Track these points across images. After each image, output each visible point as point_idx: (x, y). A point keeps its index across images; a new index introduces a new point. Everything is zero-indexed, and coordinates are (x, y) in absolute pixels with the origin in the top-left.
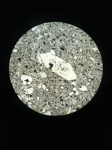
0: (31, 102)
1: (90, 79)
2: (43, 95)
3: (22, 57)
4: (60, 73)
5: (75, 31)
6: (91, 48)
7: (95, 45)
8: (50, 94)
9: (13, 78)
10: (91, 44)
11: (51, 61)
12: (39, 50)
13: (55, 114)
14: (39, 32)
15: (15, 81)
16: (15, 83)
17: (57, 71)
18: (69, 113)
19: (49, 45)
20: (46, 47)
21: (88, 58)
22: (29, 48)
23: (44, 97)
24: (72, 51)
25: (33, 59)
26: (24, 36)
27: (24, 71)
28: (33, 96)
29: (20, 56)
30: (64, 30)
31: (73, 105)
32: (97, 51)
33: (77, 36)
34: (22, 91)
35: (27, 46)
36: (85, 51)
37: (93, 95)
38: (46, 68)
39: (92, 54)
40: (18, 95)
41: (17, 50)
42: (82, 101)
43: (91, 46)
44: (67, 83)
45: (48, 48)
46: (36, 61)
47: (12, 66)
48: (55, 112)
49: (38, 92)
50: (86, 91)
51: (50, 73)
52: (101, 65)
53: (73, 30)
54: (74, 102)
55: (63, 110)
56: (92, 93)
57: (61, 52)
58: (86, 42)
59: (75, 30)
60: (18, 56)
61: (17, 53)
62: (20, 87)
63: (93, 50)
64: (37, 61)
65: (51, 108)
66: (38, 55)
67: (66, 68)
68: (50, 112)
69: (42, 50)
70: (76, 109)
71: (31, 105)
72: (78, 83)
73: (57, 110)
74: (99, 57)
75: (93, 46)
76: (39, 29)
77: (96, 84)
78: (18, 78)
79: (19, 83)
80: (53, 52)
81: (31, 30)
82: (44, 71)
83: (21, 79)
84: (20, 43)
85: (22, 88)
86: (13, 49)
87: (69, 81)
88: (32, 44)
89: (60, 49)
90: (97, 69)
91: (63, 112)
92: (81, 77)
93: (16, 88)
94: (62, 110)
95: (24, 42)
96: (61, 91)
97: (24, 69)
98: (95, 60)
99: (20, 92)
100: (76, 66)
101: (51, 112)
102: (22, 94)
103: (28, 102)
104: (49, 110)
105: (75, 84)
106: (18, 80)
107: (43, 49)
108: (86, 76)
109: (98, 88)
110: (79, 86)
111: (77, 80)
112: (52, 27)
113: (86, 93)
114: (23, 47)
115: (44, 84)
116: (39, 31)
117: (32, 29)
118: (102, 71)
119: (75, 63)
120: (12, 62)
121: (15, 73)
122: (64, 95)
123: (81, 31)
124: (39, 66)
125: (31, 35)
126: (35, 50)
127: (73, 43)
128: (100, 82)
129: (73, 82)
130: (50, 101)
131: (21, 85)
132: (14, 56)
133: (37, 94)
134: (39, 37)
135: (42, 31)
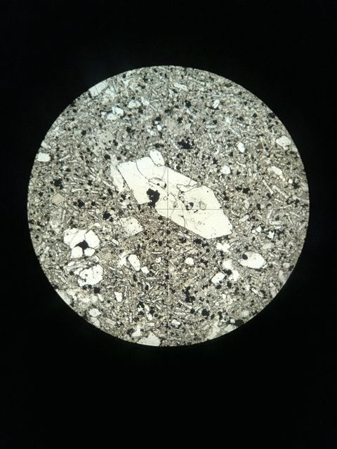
0: (99, 309)
1: (272, 232)
2: (133, 286)
3: (65, 175)
4: (182, 217)
5: (222, 91)
6: (270, 140)
7: (283, 130)
8: (153, 283)
9: (40, 239)
10: (270, 128)
11: (152, 184)
12: (115, 152)
13: (172, 341)
14: (114, 97)
15: (48, 248)
16: (46, 255)
17: (170, 211)
18: (212, 335)
19: (145, 137)
20: (135, 143)
21: (265, 168)
22: (84, 148)
23: (138, 293)
24: (213, 149)
25: (97, 178)
26: (68, 112)
27: (73, 217)
28: (103, 289)
29: (60, 171)
30: (186, 90)
31: (224, 311)
32: (288, 146)
33: (229, 104)
34: (70, 277)
35: (77, 141)
36: (254, 148)
37: (283, 278)
38: (139, 206)
39: (274, 155)
40: (57, 290)
41: (50, 156)
42: (250, 298)
43: (271, 131)
44: (204, 246)
45: (141, 144)
46: (107, 184)
47: (37, 205)
48: (172, 334)
49: (117, 278)
50: (261, 268)
51: (150, 220)
52: (305, 187)
53: (214, 87)
54: (227, 302)
56: (281, 273)
57: (182, 155)
58: (254, 122)
59: (219, 88)
60: (53, 173)
61: (48, 163)
62: (63, 265)
63: (276, 145)
64: (110, 186)
65: (158, 322)
66: (112, 168)
67: (200, 203)
68: (157, 336)
69: (124, 152)
70: (234, 324)
71: (98, 317)
72: (238, 244)
73: (178, 328)
74: (295, 163)
75: (278, 133)
76: (112, 89)
77: (291, 247)
78: (54, 238)
79: (58, 253)
80: (156, 155)
81: (90, 94)
82: (134, 214)
83: (66, 240)
84: (57, 134)
85: (68, 269)
86: (38, 153)
87: (209, 242)
88: (93, 136)
89: (176, 147)
90: (292, 202)
91: (196, 335)
92: (246, 228)
93: (50, 269)
94: (191, 329)
95: (69, 130)
96: (185, 271)
97: (71, 211)
98: (284, 175)
99: (65, 281)
100: (227, 195)
101: (161, 335)
102: (71, 286)
103: (89, 308)
104: (152, 331)
105: (229, 249)
106: (57, 244)
107: (126, 150)
108: (259, 223)
109: (297, 259)
110: (241, 253)
111: (233, 238)
112: (152, 80)
113: (263, 274)
114: (67, 145)
115: (135, 253)
116: (111, 94)
117: (90, 90)
118: (307, 205)
119: (224, 187)
120: (36, 191)
121: (46, 225)
122: (197, 283)
123: (239, 90)
124: (117, 199)
125: (89, 107)
126: (103, 153)
127: (217, 128)
128: (302, 239)
129: (223, 244)
130: (156, 303)
131: (64, 259)
132: (39, 173)
133: (114, 284)
134: (114, 112)
135: (122, 95)
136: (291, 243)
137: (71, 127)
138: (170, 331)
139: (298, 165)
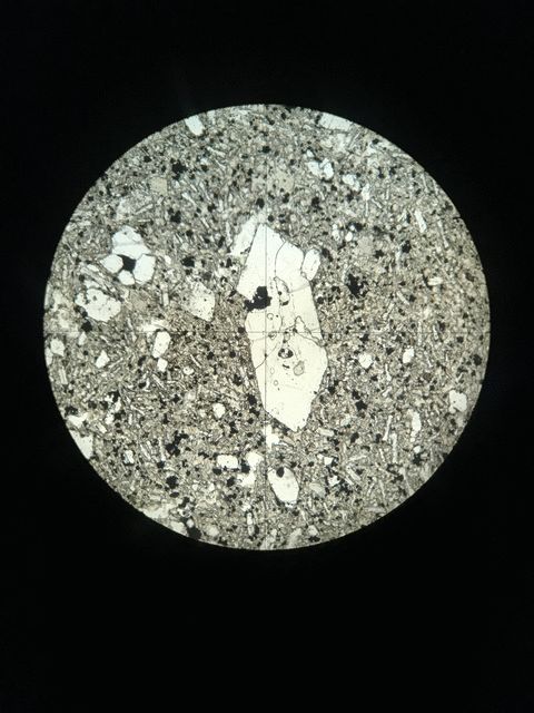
0: (66, 349)
1: (338, 479)
2: (130, 366)
3: (195, 170)
4: (266, 355)
5: (456, 275)
6: (446, 382)
7: (472, 388)
8: (154, 387)
9: (91, 204)
10: (460, 370)
11: (274, 286)
12: (276, 208)
13: (103, 470)
14: (339, 150)
15: (88, 223)
16: (78, 228)
18: (152, 513)
19: (324, 229)
20: (306, 223)
21: (407, 405)
22: (248, 166)
23: (126, 379)
24: (378, 324)
25: (224, 211)
27: (152, 223)
28: (95, 334)
29: (194, 159)
30: (422, 231)
31: (194, 504)
32: (457, 411)
33: (448, 296)
34: (76, 280)
35: (249, 151)
36: (421, 372)
37: (294, 541)
38: (234, 292)
39: (432, 404)
41: (204, 131)
42: (236, 520)
43: (458, 376)
44: (252, 411)
45: (311, 231)
46: (228, 231)
47: (130, 165)
48: (112, 463)
49: (123, 338)
50: (284, 504)
51: (228, 320)
52: (425, 473)
53: (454, 261)
54: (208, 497)
55: (144, 488)
56: (298, 532)
57: (339, 291)
58: (451, 345)
59: (458, 268)
60: (185, 152)
61: (192, 137)
62: (84, 259)
63: (446, 395)
64: (229, 235)
65: (111, 434)
66: (252, 221)
67: (300, 363)
68: (94, 448)
69: (285, 218)
70: (188, 529)
71: (56, 357)
72: (289, 450)
73: (125, 465)
74: (443, 437)
75: (462, 386)
76: (348, 140)
77: (339, 518)
78: (107, 221)
79: (92, 241)
80: (313, 261)
81: (319, 118)
82: (220, 293)
83: (118, 237)
84: (237, 119)
85: (84, 269)
87: (262, 413)
88: (272, 164)
89: (343, 278)
90: (394, 472)
91: (135, 493)
92: (317, 444)
93: (65, 247)
94: (138, 481)
95: (255, 128)
96: (203, 414)
97: (158, 214)
98: (418, 436)
99: (65, 278)
100: (337, 388)
101: (99, 452)
102: (65, 290)
104: (95, 436)
105: (274, 445)
106: (102, 231)
107: (288, 218)
108: (335, 454)
109: (331, 536)
110: (282, 462)
111: (291, 438)
112: (399, 179)
113: (278, 511)
114: (234, 142)
115: (171, 335)
116: (341, 144)
117: (325, 114)
118: (405, 494)
119: (344, 375)
120: (147, 150)
121: (115, 197)
122: (200, 441)
123: (474, 295)
124: (220, 257)
126: (263, 193)
127: (407, 307)
128: (361, 523)
129: (274, 432)
130: (133, 412)
131: (92, 255)
132: (171, 136)
133: (113, 341)
134: (321, 165)
135: (350, 157)
136: (344, 514)
137: (260, 128)
138: (114, 458)
139: (445, 442)
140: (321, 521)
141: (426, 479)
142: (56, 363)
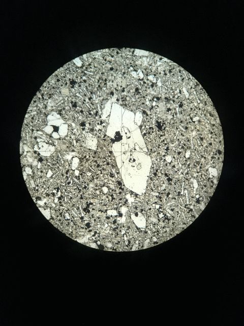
0: (33, 171)
1: (163, 214)
2: (63, 175)
3: (81, 82)
4: (123, 162)
5: (205, 115)
6: (207, 164)
8: (74, 183)
9: (35, 104)
10: (212, 158)
11: (123, 130)
13: (56, 224)
14: (145, 65)
15: (35, 113)
16: (31, 115)
18: (81, 241)
19: (142, 101)
20: (134, 100)
21: (190, 177)
22: (104, 77)
23: (61, 181)
24: (172, 142)
25: (96, 100)
27: (64, 109)
28: (45, 162)
29: (79, 78)
30: (187, 97)
31: (99, 234)
32: (213, 176)
33: (202, 125)
34: (33, 139)
35: (104, 70)
36: (194, 161)
37: (147, 245)
38: (105, 136)
39: (201, 175)
41: (82, 64)
42: (119, 239)
43: (211, 160)
44: (121, 188)
45: (137, 103)
46: (99, 108)
47: (51, 84)
48: (60, 220)
49: (58, 163)
50: (140, 229)
51: (104, 148)
52: (202, 207)
53: (203, 109)
54: (105, 230)
55: (76, 229)
56: (148, 241)
57: (153, 129)
58: (207, 147)
59: (205, 112)
60: (75, 75)
61: (77, 67)
62: (35, 129)
63: (207, 170)
64: (100, 110)
65: (58, 207)
66: (109, 102)
67: (139, 164)
68: (51, 214)
69: (124, 99)
70: (98, 245)
71: (28, 175)
72: (139, 204)
73: (66, 220)
74: (209, 189)
75: (214, 165)
76: (148, 60)
77: (166, 232)
78: (44, 111)
79: (38, 121)
80: (139, 117)
81: (134, 51)
82: (99, 137)
83: (49, 117)
84: (97, 57)
85: (36, 134)
86: (78, 57)
87: (125, 188)
88: (115, 75)
89: (154, 123)
90: (188, 208)
91: (72, 232)
92: (151, 200)
93: (26, 125)
94: (72, 227)
95: (105, 60)
96: (98, 193)
97: (66, 104)
98: (197, 190)
99: (28, 139)
100: (157, 173)
101: (53, 216)
102: (29, 144)
103: (28, 165)
104: (50, 209)
105: (132, 203)
106: (42, 115)
107: (126, 99)
108: (161, 203)
109: (163, 241)
110: (137, 210)
111: (140, 198)
112: (173, 75)
113: (138, 232)
114: (97, 67)
115: (79, 159)
116: (145, 62)
117: (136, 49)
118: (194, 217)
119: (160, 167)
120: (57, 76)
121: (46, 99)
122: (98, 205)
123: (214, 123)
124: (97, 120)
125: (127, 58)
126: (112, 89)
127: (185, 132)
128: (176, 233)
129: (131, 197)
130: (66, 196)
131: (39, 127)
132: (68, 68)
133: (53, 165)
134: (138, 73)
135: (150, 67)
136: (168, 230)
137: (108, 60)
138: (60, 218)
139: (210, 192)
140: (158, 234)
141: (203, 209)
142: (29, 178)
